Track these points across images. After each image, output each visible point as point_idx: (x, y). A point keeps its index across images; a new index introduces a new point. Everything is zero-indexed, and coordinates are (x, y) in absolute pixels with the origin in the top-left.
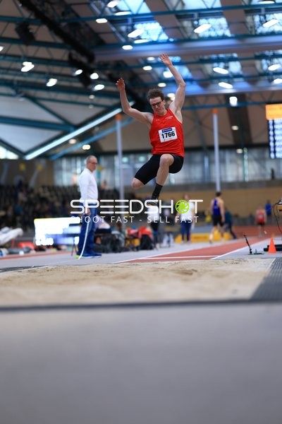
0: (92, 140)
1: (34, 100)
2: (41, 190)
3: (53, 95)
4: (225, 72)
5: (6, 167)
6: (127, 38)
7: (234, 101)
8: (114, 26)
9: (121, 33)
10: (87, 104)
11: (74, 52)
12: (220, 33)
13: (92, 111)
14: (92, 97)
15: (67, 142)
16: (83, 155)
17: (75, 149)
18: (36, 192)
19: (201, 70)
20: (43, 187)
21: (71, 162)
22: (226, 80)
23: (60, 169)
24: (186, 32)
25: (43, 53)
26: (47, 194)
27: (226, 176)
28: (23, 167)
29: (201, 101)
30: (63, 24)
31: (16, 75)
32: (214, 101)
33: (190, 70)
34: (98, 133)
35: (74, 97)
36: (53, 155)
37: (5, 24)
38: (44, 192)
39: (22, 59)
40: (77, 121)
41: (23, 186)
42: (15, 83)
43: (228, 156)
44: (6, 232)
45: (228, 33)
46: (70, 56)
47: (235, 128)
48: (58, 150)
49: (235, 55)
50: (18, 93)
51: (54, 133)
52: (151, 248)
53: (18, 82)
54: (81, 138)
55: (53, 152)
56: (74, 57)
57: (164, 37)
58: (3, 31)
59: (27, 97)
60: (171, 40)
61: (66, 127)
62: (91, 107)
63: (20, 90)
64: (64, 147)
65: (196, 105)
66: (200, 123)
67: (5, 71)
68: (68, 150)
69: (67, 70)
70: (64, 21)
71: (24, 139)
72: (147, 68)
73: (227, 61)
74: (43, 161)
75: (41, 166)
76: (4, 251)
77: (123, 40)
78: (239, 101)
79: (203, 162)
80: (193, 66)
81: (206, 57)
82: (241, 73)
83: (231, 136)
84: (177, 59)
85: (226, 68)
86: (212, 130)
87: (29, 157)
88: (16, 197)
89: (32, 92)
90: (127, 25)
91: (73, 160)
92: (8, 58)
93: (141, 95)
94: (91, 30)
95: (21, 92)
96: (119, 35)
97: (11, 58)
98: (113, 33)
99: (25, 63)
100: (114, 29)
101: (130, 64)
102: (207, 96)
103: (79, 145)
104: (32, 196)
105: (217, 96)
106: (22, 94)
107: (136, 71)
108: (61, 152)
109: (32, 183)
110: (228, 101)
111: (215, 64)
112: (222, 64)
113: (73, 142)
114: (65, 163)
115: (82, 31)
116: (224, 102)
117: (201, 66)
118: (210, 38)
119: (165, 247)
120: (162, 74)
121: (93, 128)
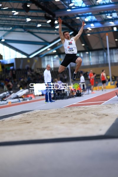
0: (57, 48)
1: (32, 33)
2: (37, 70)
3: (39, 31)
4: (110, 17)
5: (22, 61)
6: (69, 6)
7: (115, 29)
8: (63, 2)
9: (66, 4)
10: (54, 34)
11: (47, 13)
12: (108, 2)
13: (56, 36)
14: (56, 31)
15: (46, 50)
16: (53, 55)
17: (50, 52)
18: (35, 71)
19: (101, 17)
20: (38, 69)
21: (49, 58)
22: (111, 21)
23: (44, 61)
24: (93, 2)
25: (34, 14)
26: (39, 72)
27: (113, 60)
28: (29, 61)
29: (101, 30)
30: (42, 3)
31: (24, 24)
32: (107, 29)
33: (96, 17)
34: (59, 45)
35: (48, 31)
36: (41, 55)
37: (18, 3)
38: (38, 71)
39: (26, 17)
40: (50, 41)
41: (29, 69)
42: (24, 26)
43: (114, 51)
44: (22, 91)
45: (111, 1)
46: (45, 15)
47: (116, 40)
48: (43, 53)
49: (115, 10)
50: (25, 31)
51: (41, 46)
52: (81, 96)
53: (25, 26)
54: (52, 48)
55: (41, 54)
56: (47, 16)
57: (84, 5)
58: (18, 6)
59: (29, 32)
60: (87, 6)
61: (46, 43)
62: (56, 35)
63: (26, 29)
64: (45, 52)
65: (100, 31)
66: (102, 39)
67: (19, 22)
68: (47, 53)
69: (44, 21)
70: (42, 1)
71: (29, 49)
72: (78, 18)
73: (111, 13)
74: (37, 58)
75: (36, 60)
76: (21, 99)
77: (67, 7)
78: (117, 29)
79: (104, 55)
80: (97, 16)
81: (102, 12)
82: (117, 17)
83: (115, 43)
84: (90, 13)
85: (111, 16)
86: (106, 41)
87: (31, 57)
88: (26, 73)
89: (31, 30)
90: (68, 1)
91: (50, 57)
92: (20, 17)
93: (76, 29)
94: (54, 4)
95: (26, 30)
96: (65, 5)
97: (21, 17)
98: (63, 4)
99: (27, 19)
100: (63, 3)
101: (71, 17)
102: (104, 28)
103: (52, 51)
104: (33, 73)
105: (108, 27)
106: (27, 31)
107: (73, 19)
108: (44, 54)
109: (33, 68)
110: (113, 29)
111: (107, 15)
112: (109, 14)
113: (49, 49)
114: (46, 58)
115: (50, 4)
116: (111, 30)
117: (101, 15)
118: (103, 4)
119: (87, 94)
120: (84, 20)
121: (57, 43)
